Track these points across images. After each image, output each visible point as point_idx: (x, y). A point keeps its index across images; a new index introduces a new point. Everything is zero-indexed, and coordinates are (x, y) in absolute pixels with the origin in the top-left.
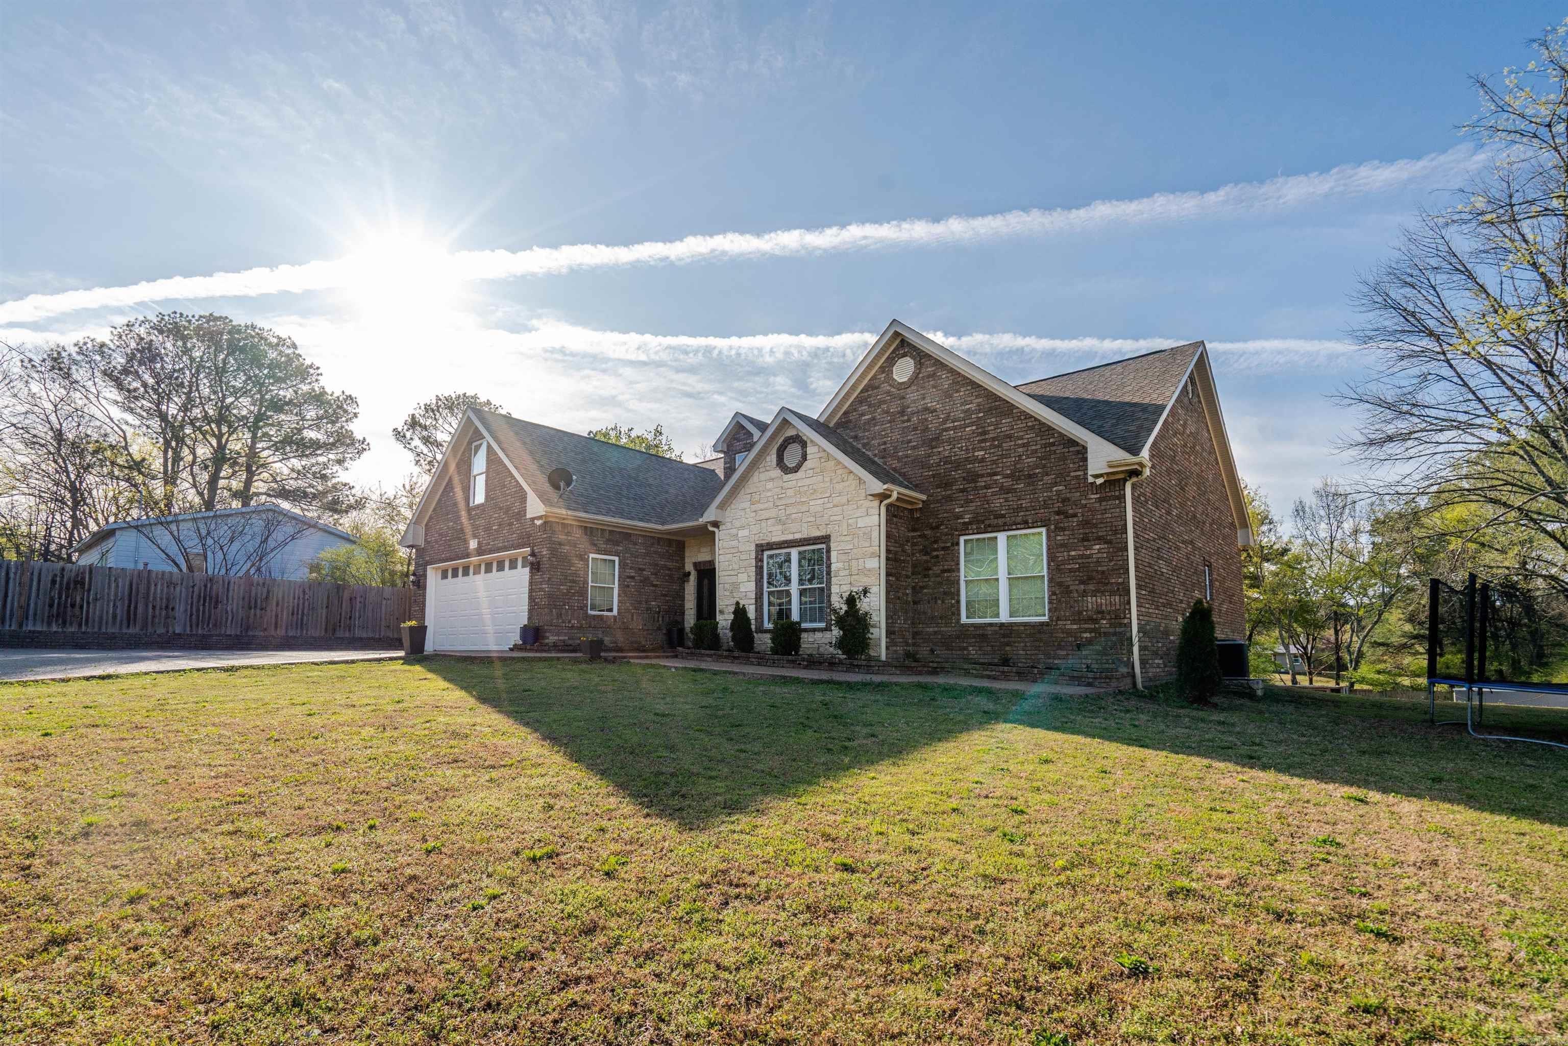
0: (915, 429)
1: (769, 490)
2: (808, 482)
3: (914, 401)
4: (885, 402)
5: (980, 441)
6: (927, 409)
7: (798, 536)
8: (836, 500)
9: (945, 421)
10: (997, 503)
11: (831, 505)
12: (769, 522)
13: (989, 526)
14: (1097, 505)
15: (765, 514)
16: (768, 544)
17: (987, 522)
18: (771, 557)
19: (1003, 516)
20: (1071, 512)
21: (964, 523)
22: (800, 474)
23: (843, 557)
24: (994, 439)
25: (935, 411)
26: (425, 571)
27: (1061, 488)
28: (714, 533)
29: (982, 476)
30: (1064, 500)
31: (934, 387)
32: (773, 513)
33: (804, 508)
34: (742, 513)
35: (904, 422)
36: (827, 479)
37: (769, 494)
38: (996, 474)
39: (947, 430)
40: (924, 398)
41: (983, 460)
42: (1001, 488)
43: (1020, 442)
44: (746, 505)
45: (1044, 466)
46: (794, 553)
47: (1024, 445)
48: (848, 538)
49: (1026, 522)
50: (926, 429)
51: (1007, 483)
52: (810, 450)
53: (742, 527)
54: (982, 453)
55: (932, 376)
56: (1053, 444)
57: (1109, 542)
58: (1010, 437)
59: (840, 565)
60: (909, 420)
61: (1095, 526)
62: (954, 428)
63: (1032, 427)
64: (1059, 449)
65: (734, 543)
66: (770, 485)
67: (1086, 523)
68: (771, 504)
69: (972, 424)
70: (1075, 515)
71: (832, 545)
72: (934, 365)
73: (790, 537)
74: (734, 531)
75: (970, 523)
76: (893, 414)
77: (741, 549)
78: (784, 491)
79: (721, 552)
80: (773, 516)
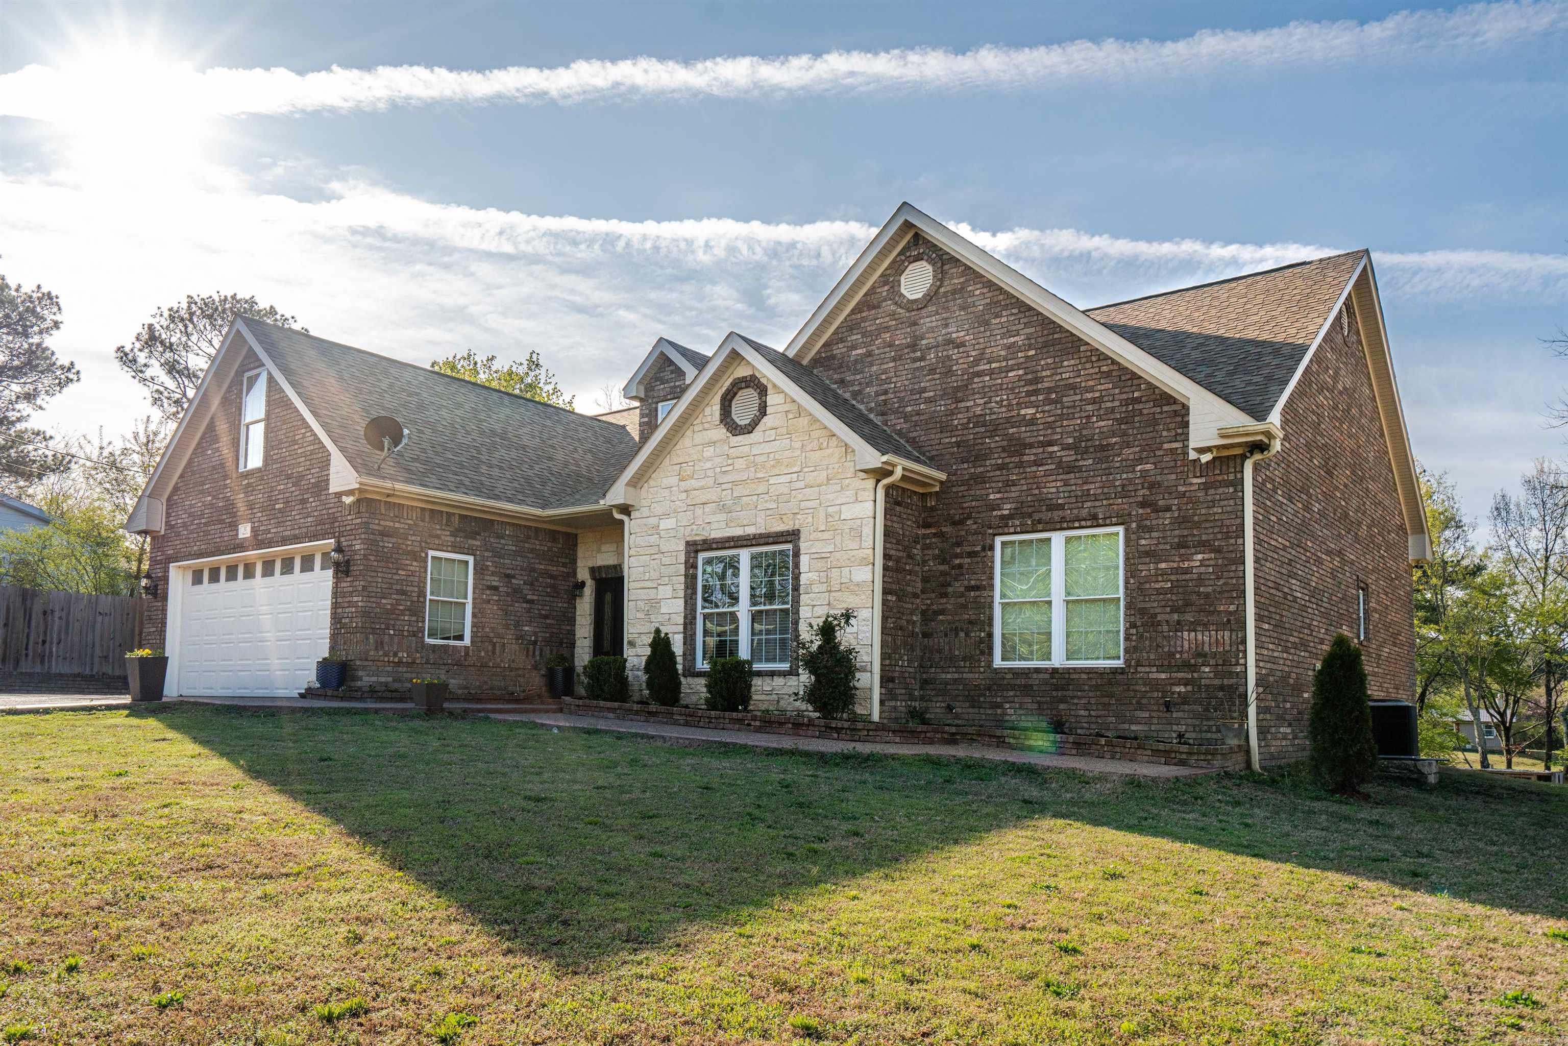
0: (932, 371)
1: (709, 459)
2: (767, 448)
3: (932, 330)
4: (887, 329)
5: (1029, 394)
6: (950, 342)
7: (751, 530)
8: (810, 478)
9: (977, 362)
10: (1053, 488)
11: (801, 484)
12: (708, 508)
13: (1039, 521)
14: (1201, 494)
15: (702, 497)
16: (705, 541)
17: (1036, 516)
18: (709, 562)
19: (1061, 507)
20: (1161, 503)
21: (1002, 517)
22: (757, 435)
23: (820, 564)
24: (1050, 390)
25: (963, 344)
26: (166, 570)
27: (1148, 467)
28: (622, 522)
29: (1031, 446)
30: (1152, 486)
31: (963, 308)
32: (712, 495)
33: (762, 489)
34: (667, 493)
35: (915, 360)
36: (798, 445)
37: (708, 465)
38: (1051, 444)
39: (979, 374)
40: (946, 326)
41: (1032, 422)
42: (1060, 464)
43: (1089, 396)
44: (674, 481)
45: (1124, 434)
46: (744, 556)
47: (1094, 401)
48: (826, 535)
49: (1094, 517)
50: (949, 372)
51: (1068, 457)
52: (772, 399)
53: (667, 515)
54: (1032, 411)
55: (960, 291)
56: (1138, 400)
57: (1218, 550)
58: (1074, 387)
59: (813, 576)
60: (923, 358)
61: (1198, 525)
62: (991, 372)
63: (1108, 374)
64: (1148, 408)
65: (654, 539)
66: (709, 452)
67: (1183, 521)
68: (710, 481)
69: (1018, 366)
70: (1168, 509)
71: (803, 545)
72: (963, 274)
73: (738, 532)
74: (653, 521)
75: (1011, 517)
76: (901, 347)
77: (664, 548)
78: (730, 462)
79: (632, 552)
80: (714, 498)
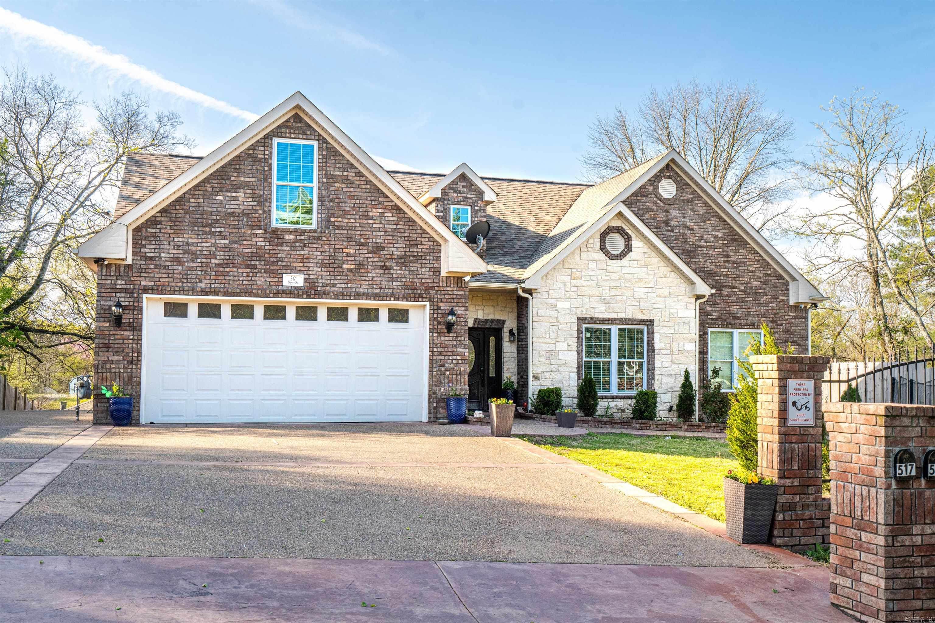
0: (677, 239)
1: (592, 270)
2: (633, 270)
3: (677, 217)
4: (652, 210)
5: (725, 262)
6: (686, 226)
7: (622, 316)
8: (659, 292)
9: (700, 239)
10: (735, 308)
11: (654, 295)
12: (592, 299)
13: (730, 324)
14: (793, 320)
15: (588, 291)
16: (592, 319)
17: (728, 321)
18: (587, 330)
19: (738, 318)
20: (779, 322)
21: (712, 319)
22: (625, 262)
23: (667, 339)
24: (734, 262)
25: (692, 229)
26: (139, 300)
27: (774, 305)
28: (527, 300)
29: (726, 287)
30: (775, 314)
31: (692, 210)
32: (596, 291)
33: (629, 293)
34: (561, 285)
35: (668, 231)
36: (652, 273)
37: (592, 273)
38: (734, 287)
39: (701, 246)
40: (684, 217)
41: (726, 276)
42: (738, 298)
43: (750, 269)
44: (567, 279)
45: (764, 289)
46: (614, 330)
47: (752, 271)
48: (670, 324)
49: (754, 325)
50: (685, 242)
51: (742, 295)
52: (636, 243)
53: (562, 299)
54: (726, 270)
55: (691, 201)
56: (769, 275)
57: (799, 345)
58: (744, 263)
59: (663, 345)
60: (672, 231)
61: (792, 333)
62: (707, 247)
63: (758, 261)
64: (774, 279)
65: (554, 313)
66: (592, 265)
67: (787, 331)
68: (594, 283)
69: (719, 247)
70: (781, 325)
71: (656, 329)
72: (692, 193)
73: (614, 316)
74: (553, 302)
75: (716, 319)
76: (659, 222)
77: (561, 319)
78: (608, 274)
79: (535, 319)
80: (597, 294)
